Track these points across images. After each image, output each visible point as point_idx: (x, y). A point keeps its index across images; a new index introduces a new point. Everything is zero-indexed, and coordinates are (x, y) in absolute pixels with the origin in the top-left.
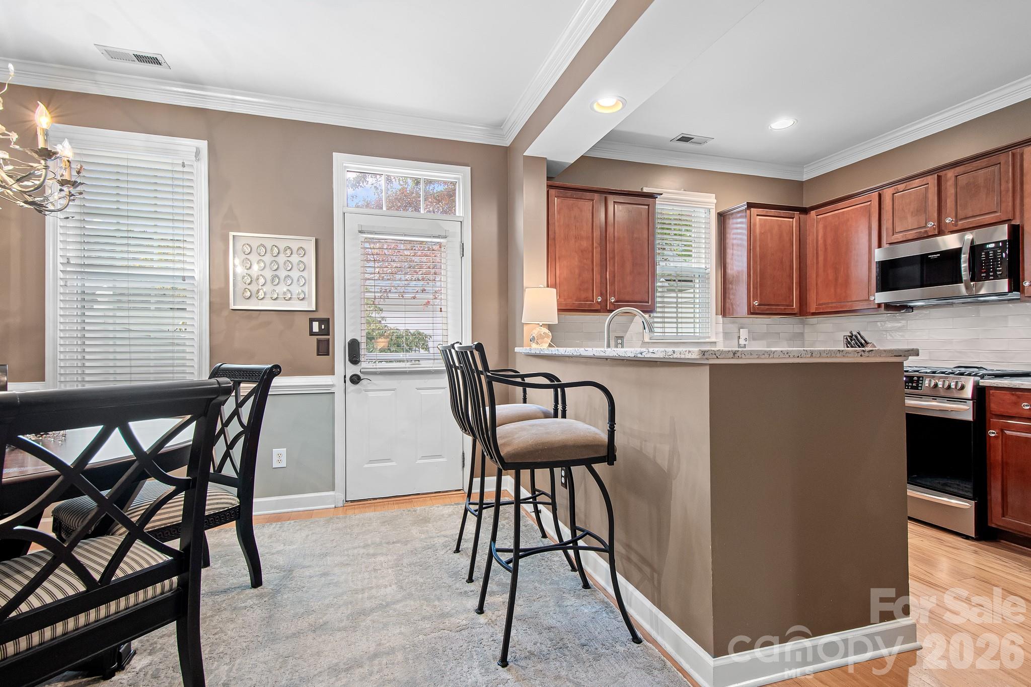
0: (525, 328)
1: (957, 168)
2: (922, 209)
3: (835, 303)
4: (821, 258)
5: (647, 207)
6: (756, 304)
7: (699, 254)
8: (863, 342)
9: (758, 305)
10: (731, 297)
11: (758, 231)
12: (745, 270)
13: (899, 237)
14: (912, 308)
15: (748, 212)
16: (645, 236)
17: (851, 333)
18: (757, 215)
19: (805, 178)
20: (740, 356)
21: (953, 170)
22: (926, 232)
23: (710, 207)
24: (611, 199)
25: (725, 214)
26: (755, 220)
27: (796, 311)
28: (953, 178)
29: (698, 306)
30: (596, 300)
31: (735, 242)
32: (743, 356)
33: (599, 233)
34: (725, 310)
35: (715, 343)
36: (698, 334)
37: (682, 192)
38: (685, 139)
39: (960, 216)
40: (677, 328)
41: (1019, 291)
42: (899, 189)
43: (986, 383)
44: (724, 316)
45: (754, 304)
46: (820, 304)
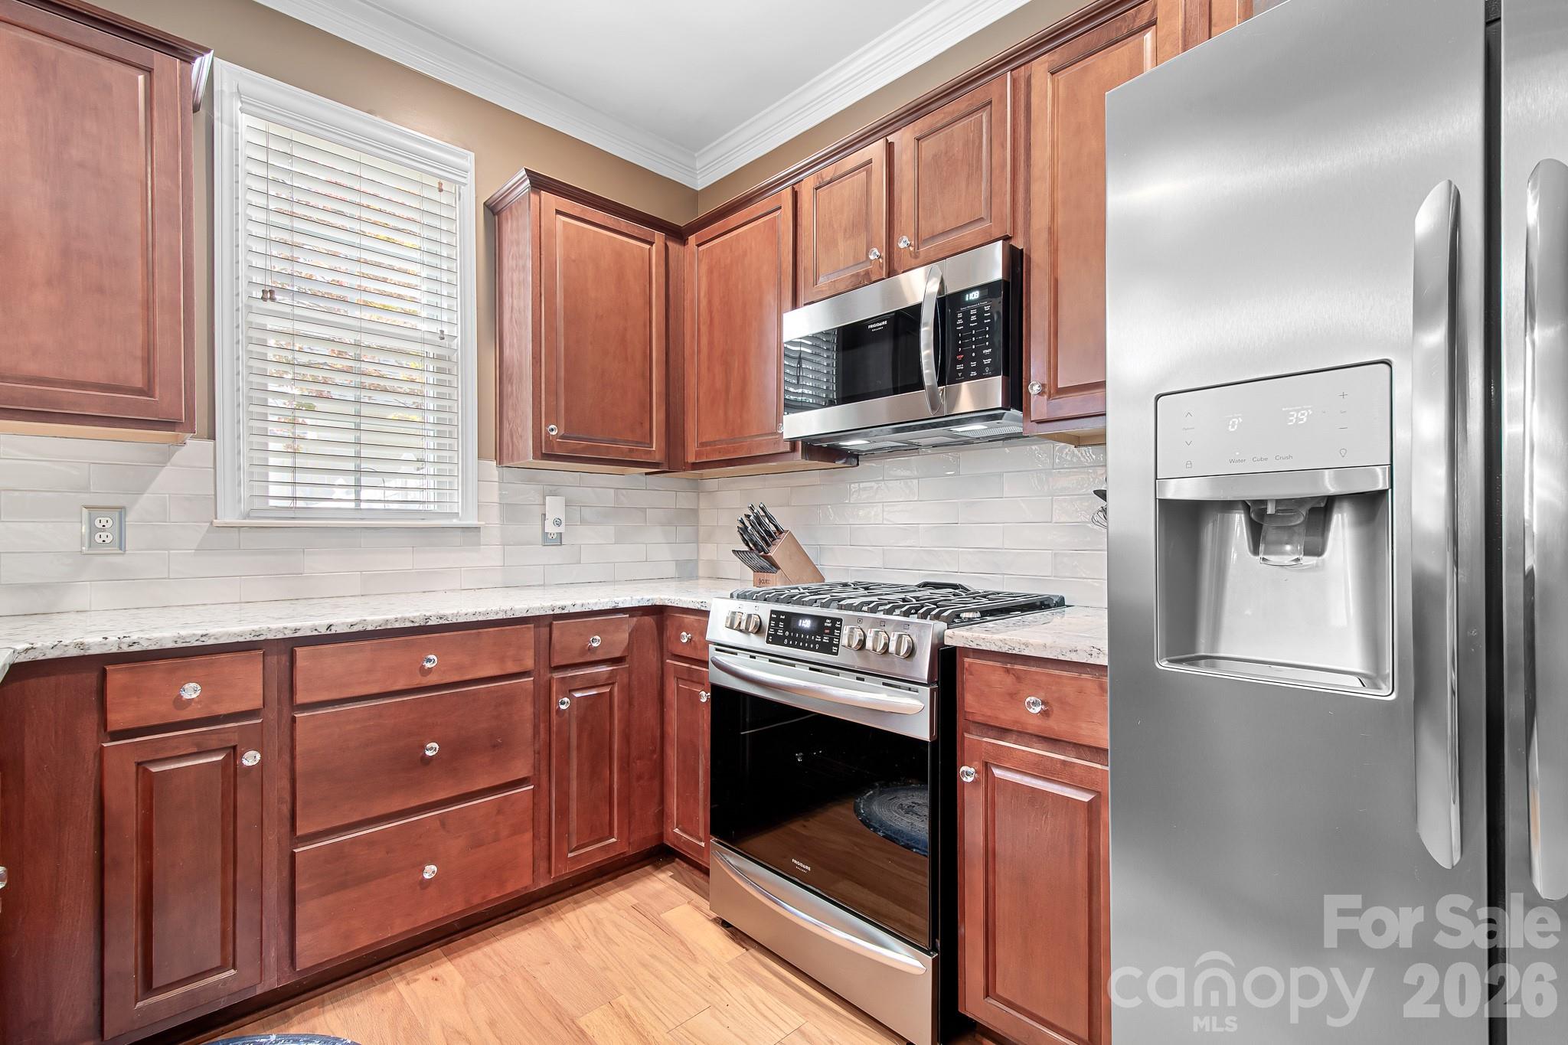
1: (918, 123)
2: (861, 221)
5: (142, 75)
6: (554, 434)
8: (772, 528)
9: (560, 437)
10: (511, 413)
11: (560, 250)
12: (530, 346)
13: (826, 286)
14: (853, 457)
15: (534, 198)
17: (751, 507)
18: (558, 212)
19: (701, 182)
21: (910, 126)
22: (866, 271)
25: (501, 207)
26: (554, 224)
27: (659, 458)
28: (913, 147)
31: (515, 277)
34: (502, 451)
35: (477, 529)
39: (924, 235)
40: (358, 500)
41: (1021, 410)
42: (824, 176)
43: (957, 637)
44: (500, 460)
45: (547, 435)
46: (703, 444)
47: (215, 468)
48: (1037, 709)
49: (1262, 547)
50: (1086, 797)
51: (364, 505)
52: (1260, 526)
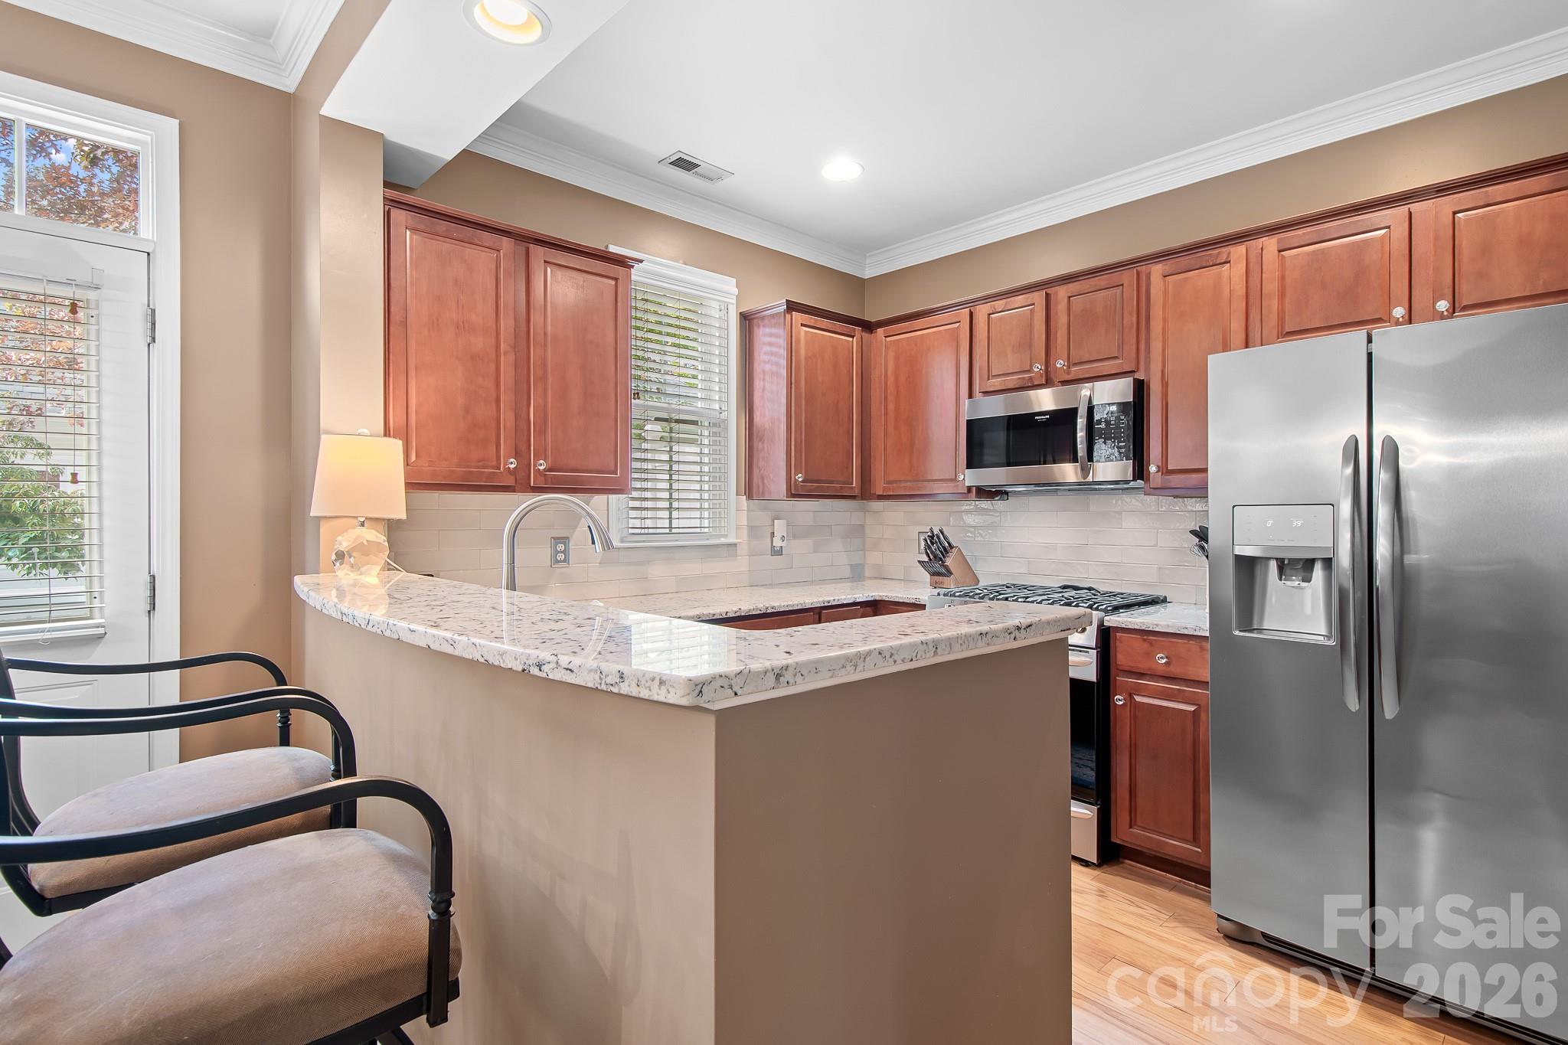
0: (325, 528)
1: (1071, 285)
2: (1026, 343)
3: (910, 481)
4: (891, 407)
5: (613, 283)
6: (800, 480)
7: (709, 383)
8: (947, 545)
9: (802, 482)
10: (761, 464)
11: (803, 352)
12: (784, 419)
13: (995, 383)
14: (1007, 494)
15: (788, 316)
16: (611, 339)
17: (931, 529)
18: (802, 325)
19: (868, 273)
20: (792, 681)
21: (1065, 287)
22: (1031, 379)
23: (728, 300)
24: (538, 253)
25: (753, 317)
26: (799, 333)
27: (857, 492)
28: (1066, 300)
29: (706, 478)
30: (505, 464)
31: (767, 367)
32: (799, 678)
33: (511, 322)
34: (750, 489)
35: (735, 545)
36: (706, 530)
37: (680, 265)
38: (684, 164)
39: (1073, 361)
41: (1143, 480)
42: (996, 307)
43: (1112, 620)
44: (750, 497)
45: (796, 480)
46: (889, 482)
47: (608, 510)
48: (1164, 661)
49: (1283, 577)
50: (1192, 708)
51: (674, 531)
52: (1283, 568)
